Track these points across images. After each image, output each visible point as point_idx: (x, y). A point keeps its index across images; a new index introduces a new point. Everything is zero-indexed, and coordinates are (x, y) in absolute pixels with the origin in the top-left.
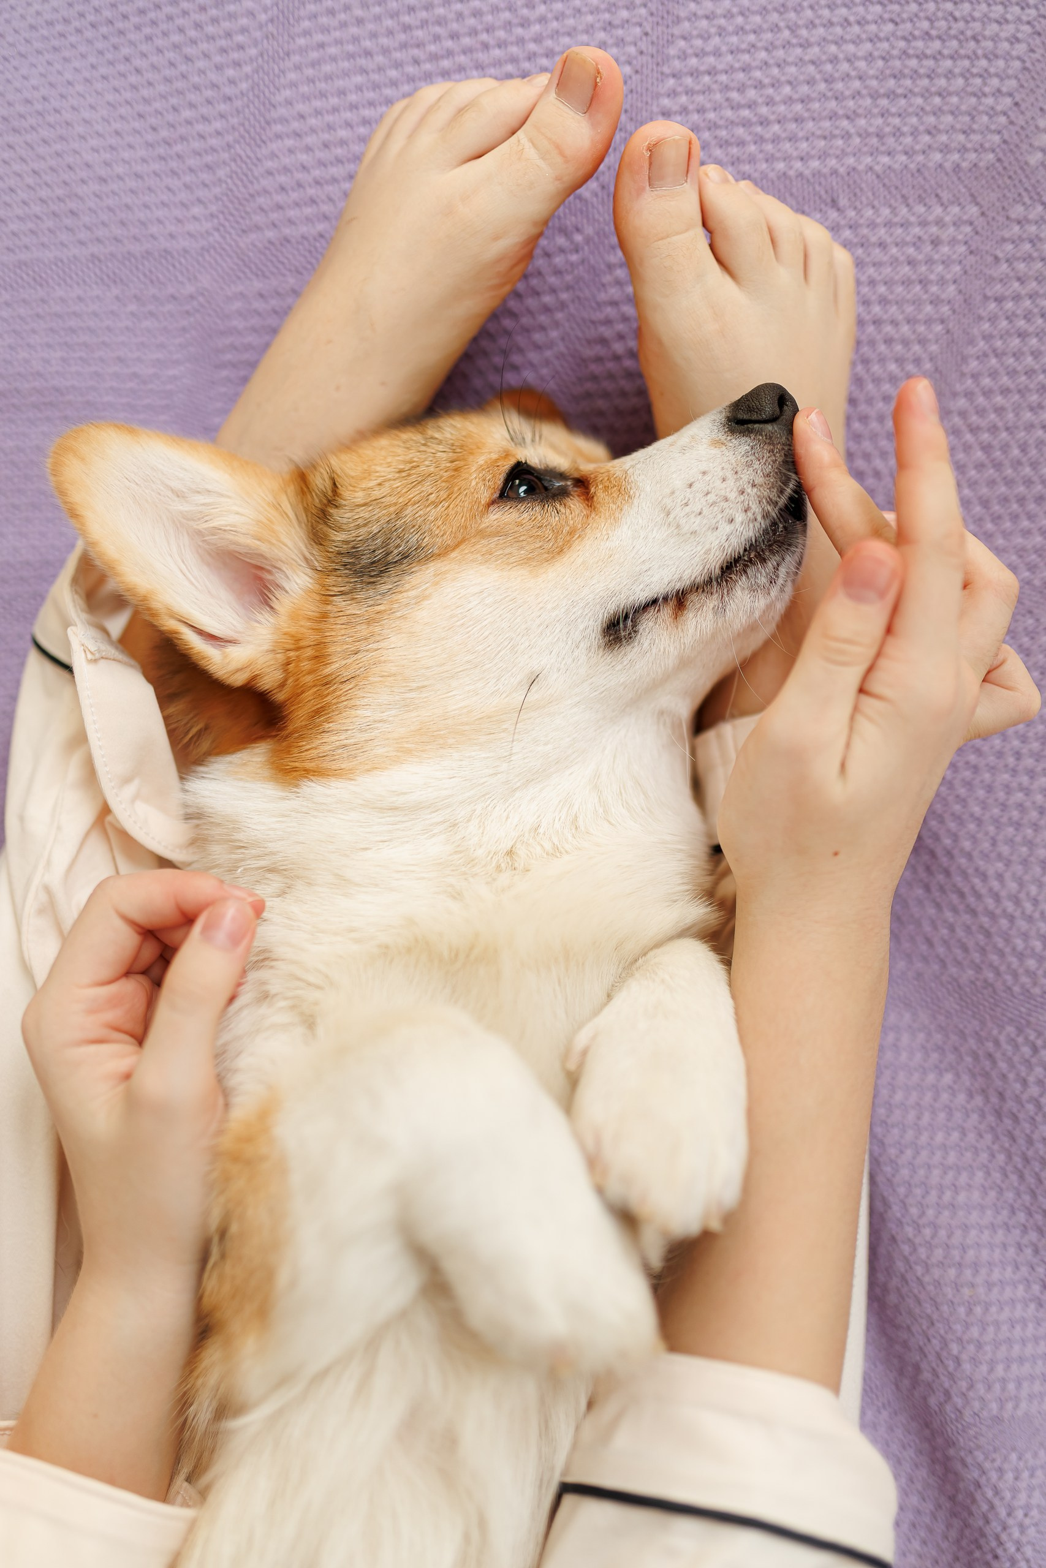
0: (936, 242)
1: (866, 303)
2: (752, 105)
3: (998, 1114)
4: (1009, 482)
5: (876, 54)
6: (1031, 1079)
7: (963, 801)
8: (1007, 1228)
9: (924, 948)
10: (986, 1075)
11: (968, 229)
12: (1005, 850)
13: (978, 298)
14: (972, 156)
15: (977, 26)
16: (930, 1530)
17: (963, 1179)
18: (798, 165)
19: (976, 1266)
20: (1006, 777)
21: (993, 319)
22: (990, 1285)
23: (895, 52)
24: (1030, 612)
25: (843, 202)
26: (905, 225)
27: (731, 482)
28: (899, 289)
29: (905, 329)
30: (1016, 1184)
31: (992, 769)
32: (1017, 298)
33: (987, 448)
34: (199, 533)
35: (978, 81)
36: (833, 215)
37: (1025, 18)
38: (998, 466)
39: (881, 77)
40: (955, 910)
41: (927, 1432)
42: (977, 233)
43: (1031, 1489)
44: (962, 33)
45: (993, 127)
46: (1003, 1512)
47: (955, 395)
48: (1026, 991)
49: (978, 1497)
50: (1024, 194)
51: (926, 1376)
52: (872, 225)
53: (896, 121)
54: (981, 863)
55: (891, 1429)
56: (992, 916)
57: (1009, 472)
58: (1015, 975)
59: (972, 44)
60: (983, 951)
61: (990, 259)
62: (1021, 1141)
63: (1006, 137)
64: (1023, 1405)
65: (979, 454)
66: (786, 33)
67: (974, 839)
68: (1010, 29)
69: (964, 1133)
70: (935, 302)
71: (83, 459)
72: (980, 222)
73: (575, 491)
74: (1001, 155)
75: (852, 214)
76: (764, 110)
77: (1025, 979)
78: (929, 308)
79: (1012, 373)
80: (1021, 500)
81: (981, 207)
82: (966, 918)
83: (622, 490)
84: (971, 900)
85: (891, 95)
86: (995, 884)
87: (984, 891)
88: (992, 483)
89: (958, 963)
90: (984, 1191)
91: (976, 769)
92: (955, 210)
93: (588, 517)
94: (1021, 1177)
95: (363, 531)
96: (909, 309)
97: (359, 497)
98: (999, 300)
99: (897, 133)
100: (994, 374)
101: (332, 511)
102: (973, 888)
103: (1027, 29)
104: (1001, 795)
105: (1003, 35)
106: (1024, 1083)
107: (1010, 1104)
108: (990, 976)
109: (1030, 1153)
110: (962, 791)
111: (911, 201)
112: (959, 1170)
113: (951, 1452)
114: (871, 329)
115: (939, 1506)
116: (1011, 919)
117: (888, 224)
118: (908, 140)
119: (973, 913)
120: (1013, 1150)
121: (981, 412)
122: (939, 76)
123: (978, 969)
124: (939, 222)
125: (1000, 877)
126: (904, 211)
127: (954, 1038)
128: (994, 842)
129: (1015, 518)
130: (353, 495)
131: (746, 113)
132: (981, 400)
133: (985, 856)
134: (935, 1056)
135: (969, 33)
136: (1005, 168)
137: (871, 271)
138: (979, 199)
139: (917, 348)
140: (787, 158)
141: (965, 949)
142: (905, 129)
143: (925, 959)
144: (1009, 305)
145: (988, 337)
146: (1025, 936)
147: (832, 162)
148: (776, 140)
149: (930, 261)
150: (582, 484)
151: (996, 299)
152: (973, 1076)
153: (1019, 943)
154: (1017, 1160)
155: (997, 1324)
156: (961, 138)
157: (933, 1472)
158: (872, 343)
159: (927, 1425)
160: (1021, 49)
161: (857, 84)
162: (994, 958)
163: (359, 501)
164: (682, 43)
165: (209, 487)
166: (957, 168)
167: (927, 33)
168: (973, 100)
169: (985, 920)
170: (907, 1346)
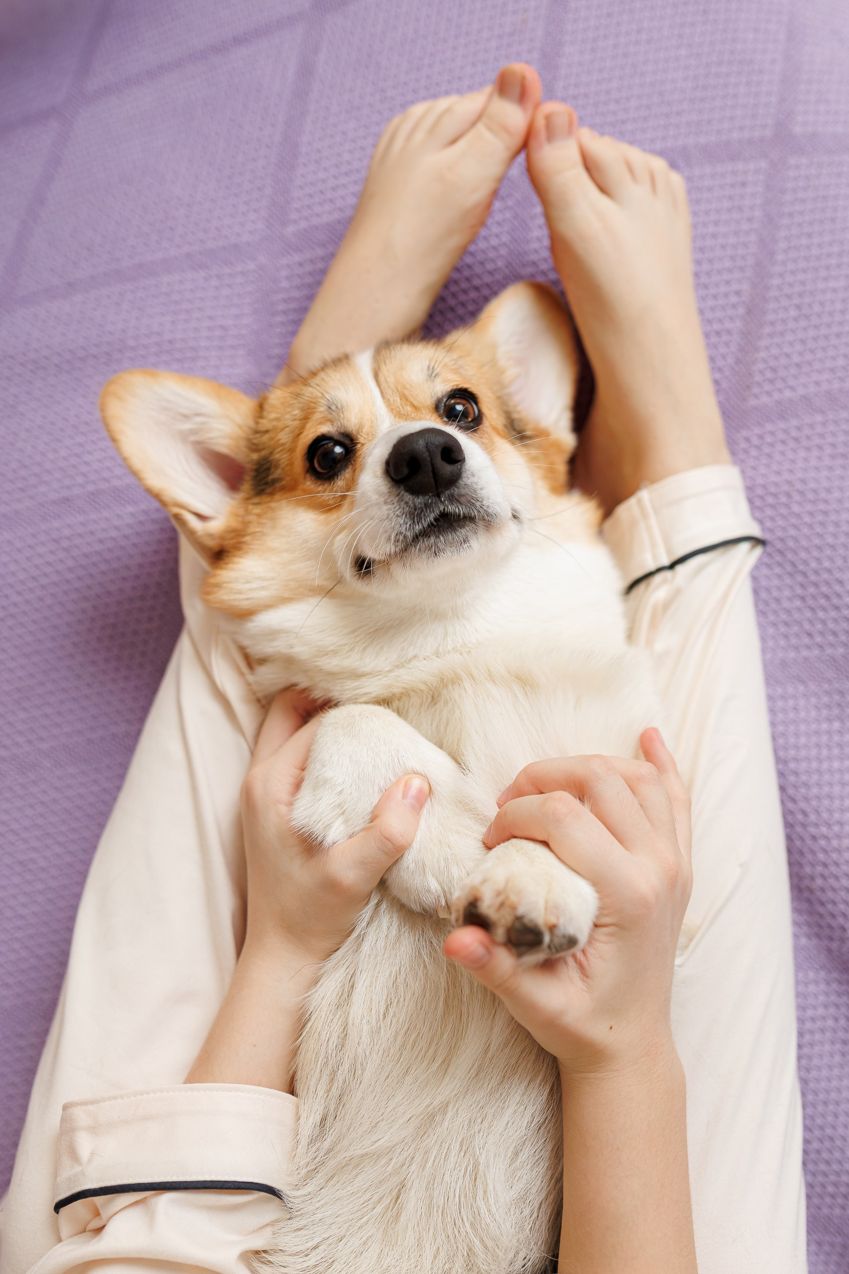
4: (817, 327)
5: (688, 76)
9: (807, 640)
13: (776, 214)
21: (789, 227)
31: (838, 511)
32: (801, 212)
38: (808, 317)
47: (772, 276)
52: (701, 177)
65: (795, 311)
76: (622, 115)
89: (831, 645)
98: (790, 215)
100: (796, 260)
102: (835, 592)
110: (819, 529)
117: (712, 176)
119: (837, 608)
121: (792, 284)
123: (846, 646)
127: (836, 697)
129: (826, 348)
131: (611, 117)
132: (790, 277)
133: (840, 570)
134: (825, 712)
141: (835, 634)
144: (797, 217)
145: (788, 238)
147: (671, 143)
151: (788, 215)
156: (750, 122)
161: (679, 95)
166: (750, 140)
170: (833, 916)
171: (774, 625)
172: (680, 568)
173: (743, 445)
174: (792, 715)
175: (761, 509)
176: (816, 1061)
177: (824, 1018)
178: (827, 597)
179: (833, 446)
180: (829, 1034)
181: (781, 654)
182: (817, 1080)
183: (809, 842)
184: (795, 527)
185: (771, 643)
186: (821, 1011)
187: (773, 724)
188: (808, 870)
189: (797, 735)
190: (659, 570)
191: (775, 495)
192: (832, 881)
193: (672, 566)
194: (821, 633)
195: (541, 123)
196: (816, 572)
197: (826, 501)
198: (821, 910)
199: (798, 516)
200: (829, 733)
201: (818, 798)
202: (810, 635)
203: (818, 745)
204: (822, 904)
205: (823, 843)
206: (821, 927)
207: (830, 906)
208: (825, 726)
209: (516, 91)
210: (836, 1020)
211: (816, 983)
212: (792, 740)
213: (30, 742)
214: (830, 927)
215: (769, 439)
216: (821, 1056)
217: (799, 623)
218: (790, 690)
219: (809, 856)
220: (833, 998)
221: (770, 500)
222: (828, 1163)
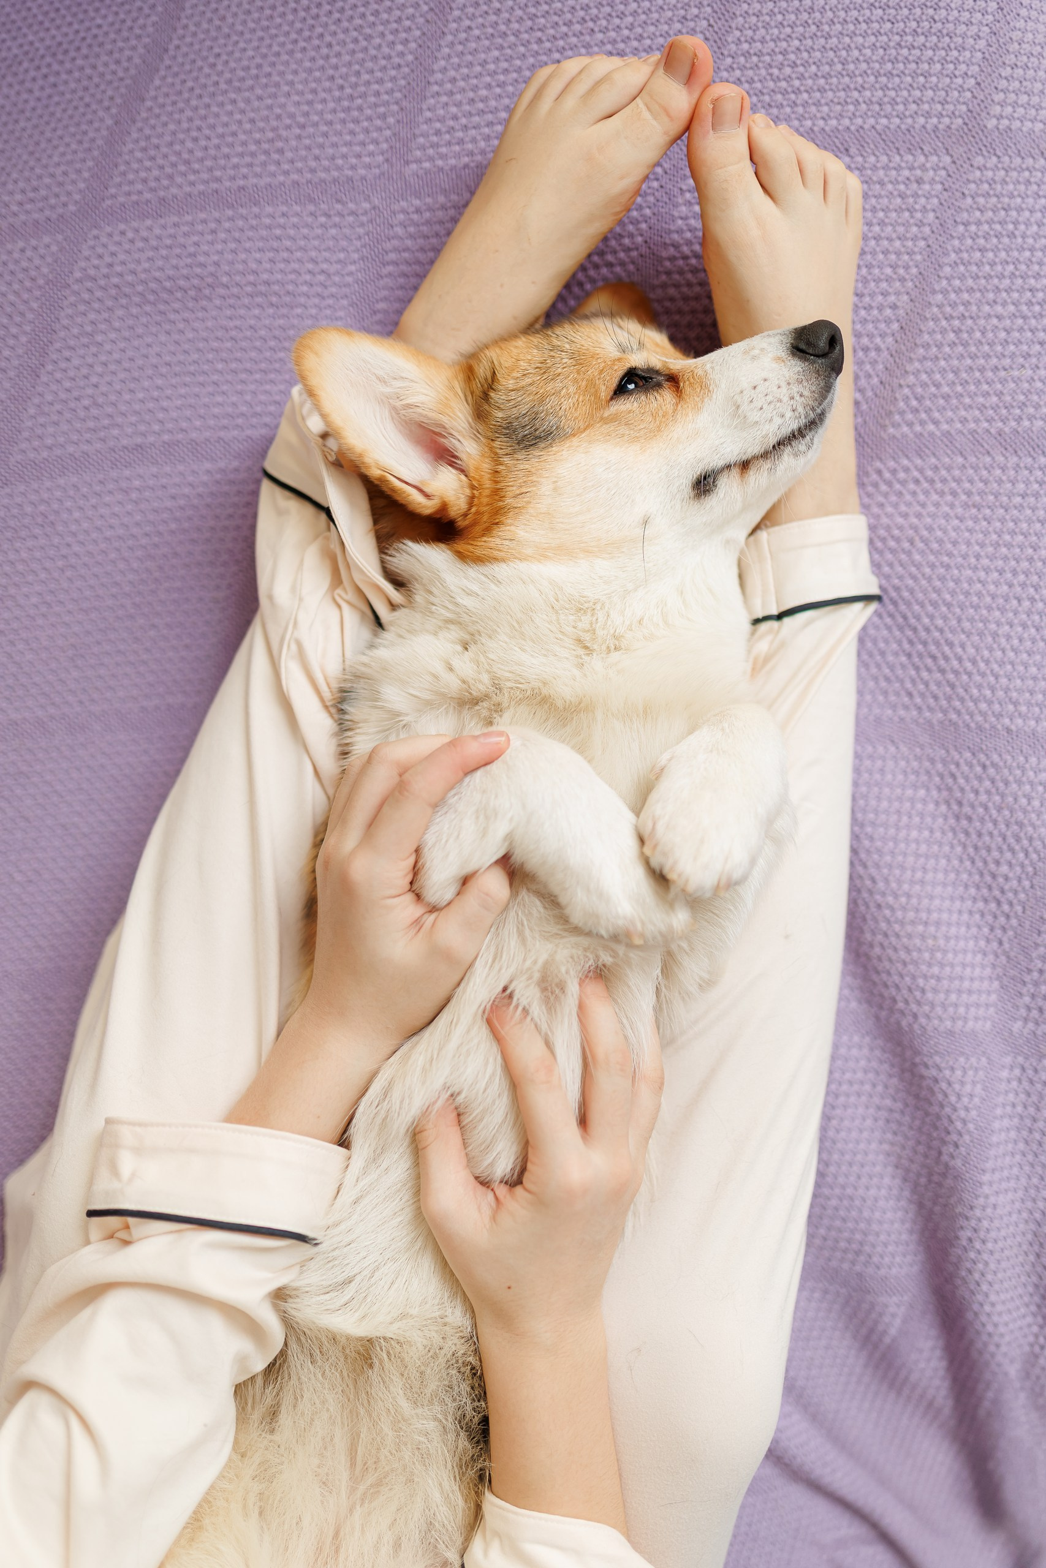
0: (919, 181)
1: (869, 224)
2: (787, 79)
3: (957, 818)
4: (973, 357)
5: (878, 44)
6: (981, 790)
7: (937, 591)
8: (962, 899)
9: (906, 699)
10: (950, 789)
11: (943, 173)
12: (967, 625)
13: (950, 222)
14: (947, 120)
15: (951, 26)
16: (900, 1124)
17: (932, 862)
18: (821, 123)
19: (938, 924)
20: (969, 572)
21: (961, 238)
22: (947, 939)
23: (892, 44)
24: (988, 453)
25: (853, 150)
26: (898, 169)
27: (784, 389)
28: (894, 215)
29: (898, 243)
30: (969, 868)
31: (959, 567)
32: (979, 223)
33: (957, 332)
34: (394, 408)
35: (951, 66)
36: (847, 159)
37: (985, 22)
38: (965, 345)
39: (882, 62)
40: (929, 670)
41: (899, 1049)
42: (949, 176)
43: (974, 1083)
44: (940, 31)
45: (961, 100)
46: (953, 1099)
47: (934, 292)
48: (980, 728)
49: (936, 1089)
50: (983, 148)
51: (901, 1005)
52: (874, 168)
53: (892, 93)
54: (950, 636)
55: (872, 1049)
56: (956, 673)
57: (973, 349)
58: (971, 715)
59: (947, 39)
60: (949, 699)
61: (958, 194)
62: (974, 836)
63: (971, 107)
64: (971, 1024)
65: (952, 336)
66: (814, 28)
67: (945, 619)
68: (974, 29)
69: (932, 831)
70: (920, 224)
71: (316, 354)
72: (952, 169)
73: (666, 384)
74: (967, 121)
75: (860, 159)
76: (797, 83)
77: (979, 718)
78: (915, 229)
79: (976, 277)
80: (982, 370)
81: (952, 156)
82: (938, 676)
83: (704, 386)
84: (942, 662)
85: (890, 75)
86: (959, 650)
87: (951, 655)
88: (961, 357)
89: (930, 709)
90: (946, 872)
91: (948, 567)
92: (934, 159)
93: (677, 405)
94: (973, 862)
95: (515, 411)
96: (901, 229)
97: (511, 384)
98: (966, 224)
99: (894, 102)
100: (962, 278)
101: (492, 394)
102: (943, 654)
103: (986, 29)
104: (965, 585)
105: (969, 33)
106: (977, 792)
107: (967, 809)
108: (954, 717)
109: (980, 844)
110: (938, 583)
111: (902, 152)
112: (927, 857)
113: (917, 1060)
114: (873, 243)
115: (906, 1105)
116: (970, 674)
117: (886, 168)
118: (901, 107)
119: (942, 671)
120: (968, 843)
121: (953, 305)
122: (922, 62)
123: (945, 712)
124: (923, 167)
125: (963, 646)
126: (897, 158)
127: (927, 764)
128: (959, 620)
129: (978, 383)
130: (506, 382)
131: (784, 84)
132: (953, 296)
133: (953, 631)
134: (912, 777)
135: (945, 32)
136: (970, 130)
137: (873, 201)
138: (951, 152)
139: (906, 257)
140: (813, 118)
141: (936, 698)
142: (899, 100)
143: (906, 708)
144: (973, 228)
145: (958, 251)
146: (979, 687)
147: (846, 122)
148: (805, 104)
149: (915, 195)
150: (673, 380)
151: (963, 224)
152: (939, 789)
153: (975, 692)
154: (971, 850)
155: (952, 965)
156: (939, 107)
157: (902, 1080)
158: (874, 253)
159: (899, 1044)
160: (982, 44)
161: (864, 66)
162: (957, 704)
163: (511, 387)
164: (737, 33)
165: (403, 375)
166: (936, 129)
167: (915, 31)
168: (948, 80)
169: (951, 677)
170: (886, 986)
171: (875, 679)
172: (786, 620)
173: (875, 477)
174: (878, 776)
175: (881, 553)
176: (846, 1123)
177: (862, 1083)
178: (934, 658)
179: (969, 494)
180: (864, 1099)
181: (877, 711)
182: (846, 1142)
183: (873, 909)
184: (914, 578)
185: (868, 698)
186: (860, 1075)
187: (855, 784)
188: (868, 936)
189: (879, 799)
190: (767, 618)
191: (898, 540)
192: (890, 952)
193: (780, 617)
194: (922, 695)
195: (707, 107)
196: (927, 630)
197: (950, 555)
198: (875, 977)
199: (918, 566)
200: (912, 800)
201: (890, 867)
202: (910, 695)
203: (898, 812)
204: (878, 972)
205: (887, 912)
206: (872, 993)
207: (884, 976)
208: (909, 792)
209: (686, 69)
210: (874, 1086)
211: (860, 1047)
212: (873, 803)
213: (81, 702)
214: (881, 996)
215: (902, 475)
216: (853, 1119)
217: (902, 682)
218: (881, 750)
219: (871, 923)
220: (874, 1064)
221: (892, 544)
222: (844, 1220)
